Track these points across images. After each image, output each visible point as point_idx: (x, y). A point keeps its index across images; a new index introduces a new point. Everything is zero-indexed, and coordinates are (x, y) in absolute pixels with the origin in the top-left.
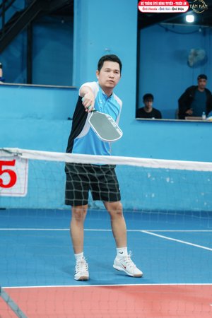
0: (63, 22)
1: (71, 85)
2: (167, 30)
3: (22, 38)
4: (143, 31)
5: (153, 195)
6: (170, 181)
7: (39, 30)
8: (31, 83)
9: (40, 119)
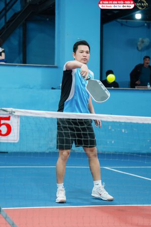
0: (48, 19)
1: (54, 64)
2: (122, 24)
3: (19, 31)
4: (105, 26)
5: (113, 142)
6: (125, 131)
7: (31, 26)
8: (25, 63)
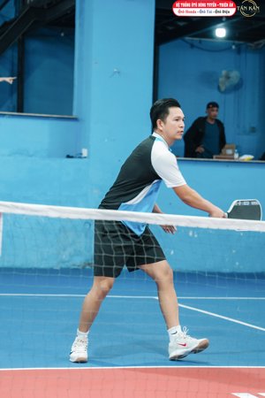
0: (62, 35)
1: (71, 114)
2: (192, 46)
3: (11, 54)
4: (162, 48)
5: (172, 252)
6: (193, 235)
7: (33, 45)
9: (31, 156)
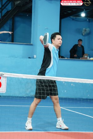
0: (28, 15)
1: (30, 43)
2: (73, 19)
3: (10, 22)
4: (62, 20)
5: (65, 91)
6: (73, 85)
7: (17, 19)
8: (13, 42)
9: (16, 57)
